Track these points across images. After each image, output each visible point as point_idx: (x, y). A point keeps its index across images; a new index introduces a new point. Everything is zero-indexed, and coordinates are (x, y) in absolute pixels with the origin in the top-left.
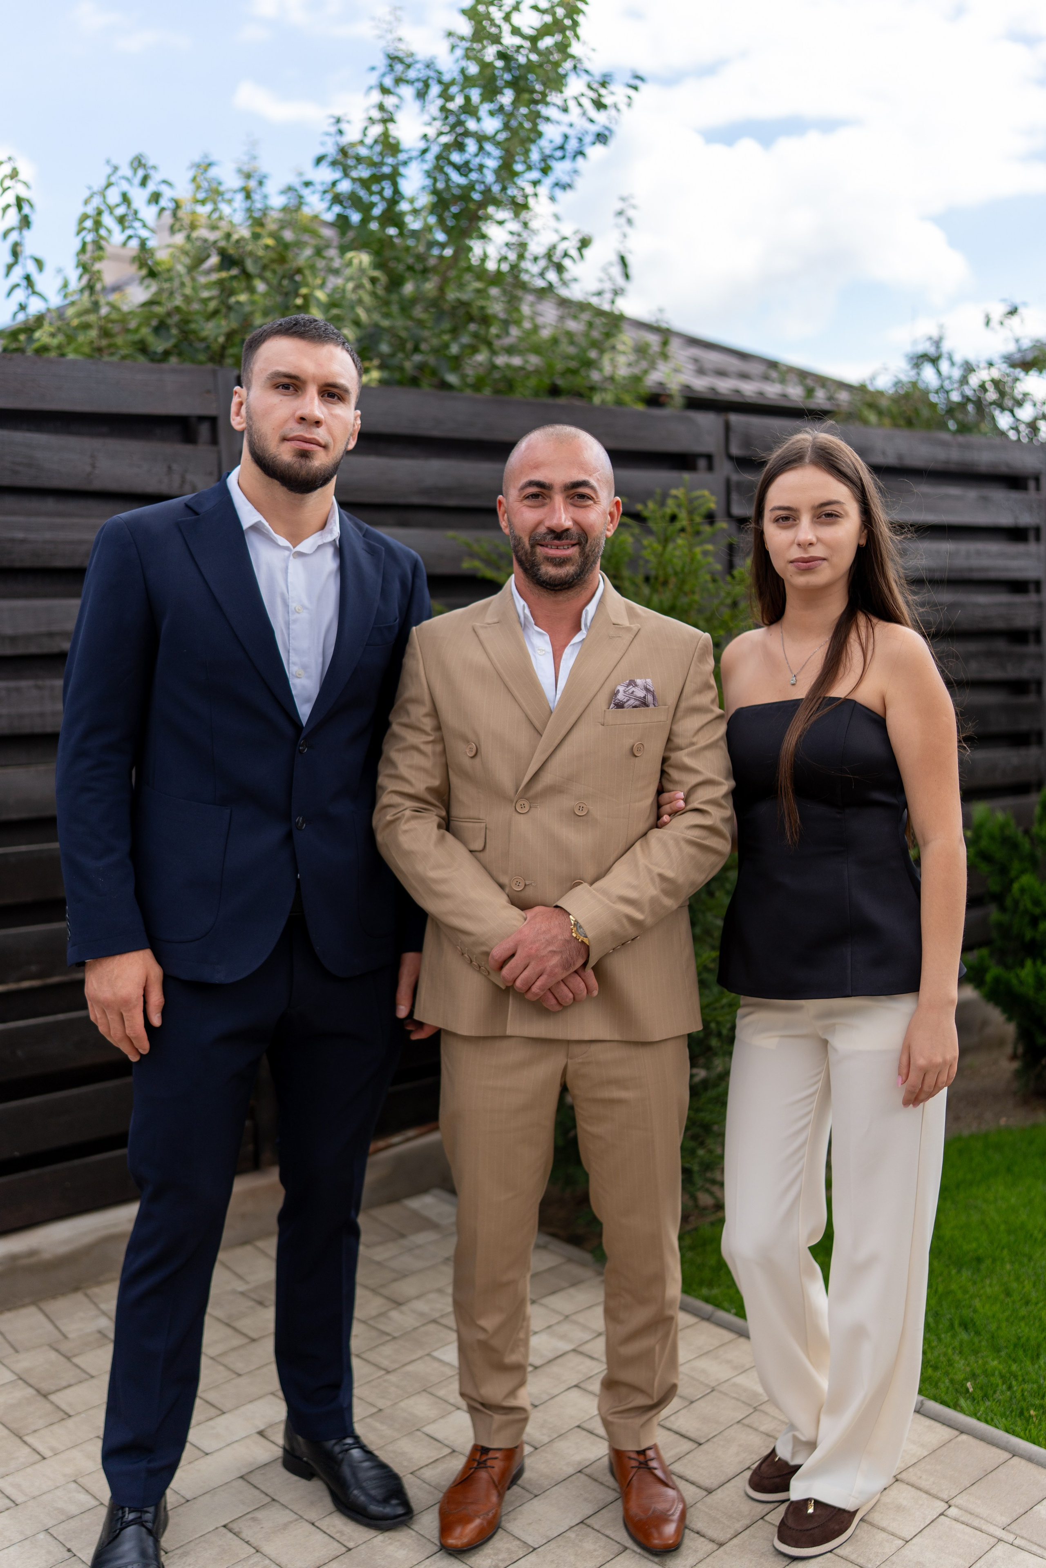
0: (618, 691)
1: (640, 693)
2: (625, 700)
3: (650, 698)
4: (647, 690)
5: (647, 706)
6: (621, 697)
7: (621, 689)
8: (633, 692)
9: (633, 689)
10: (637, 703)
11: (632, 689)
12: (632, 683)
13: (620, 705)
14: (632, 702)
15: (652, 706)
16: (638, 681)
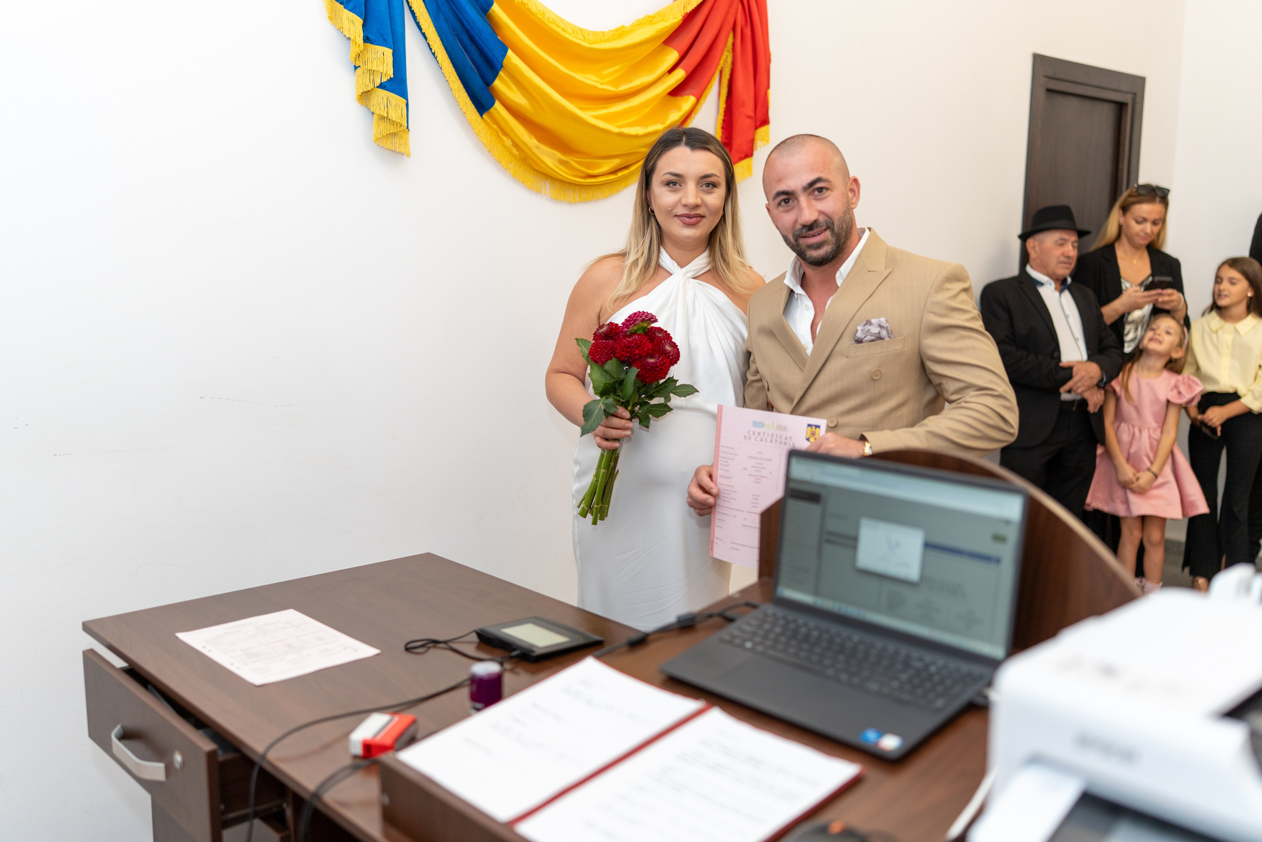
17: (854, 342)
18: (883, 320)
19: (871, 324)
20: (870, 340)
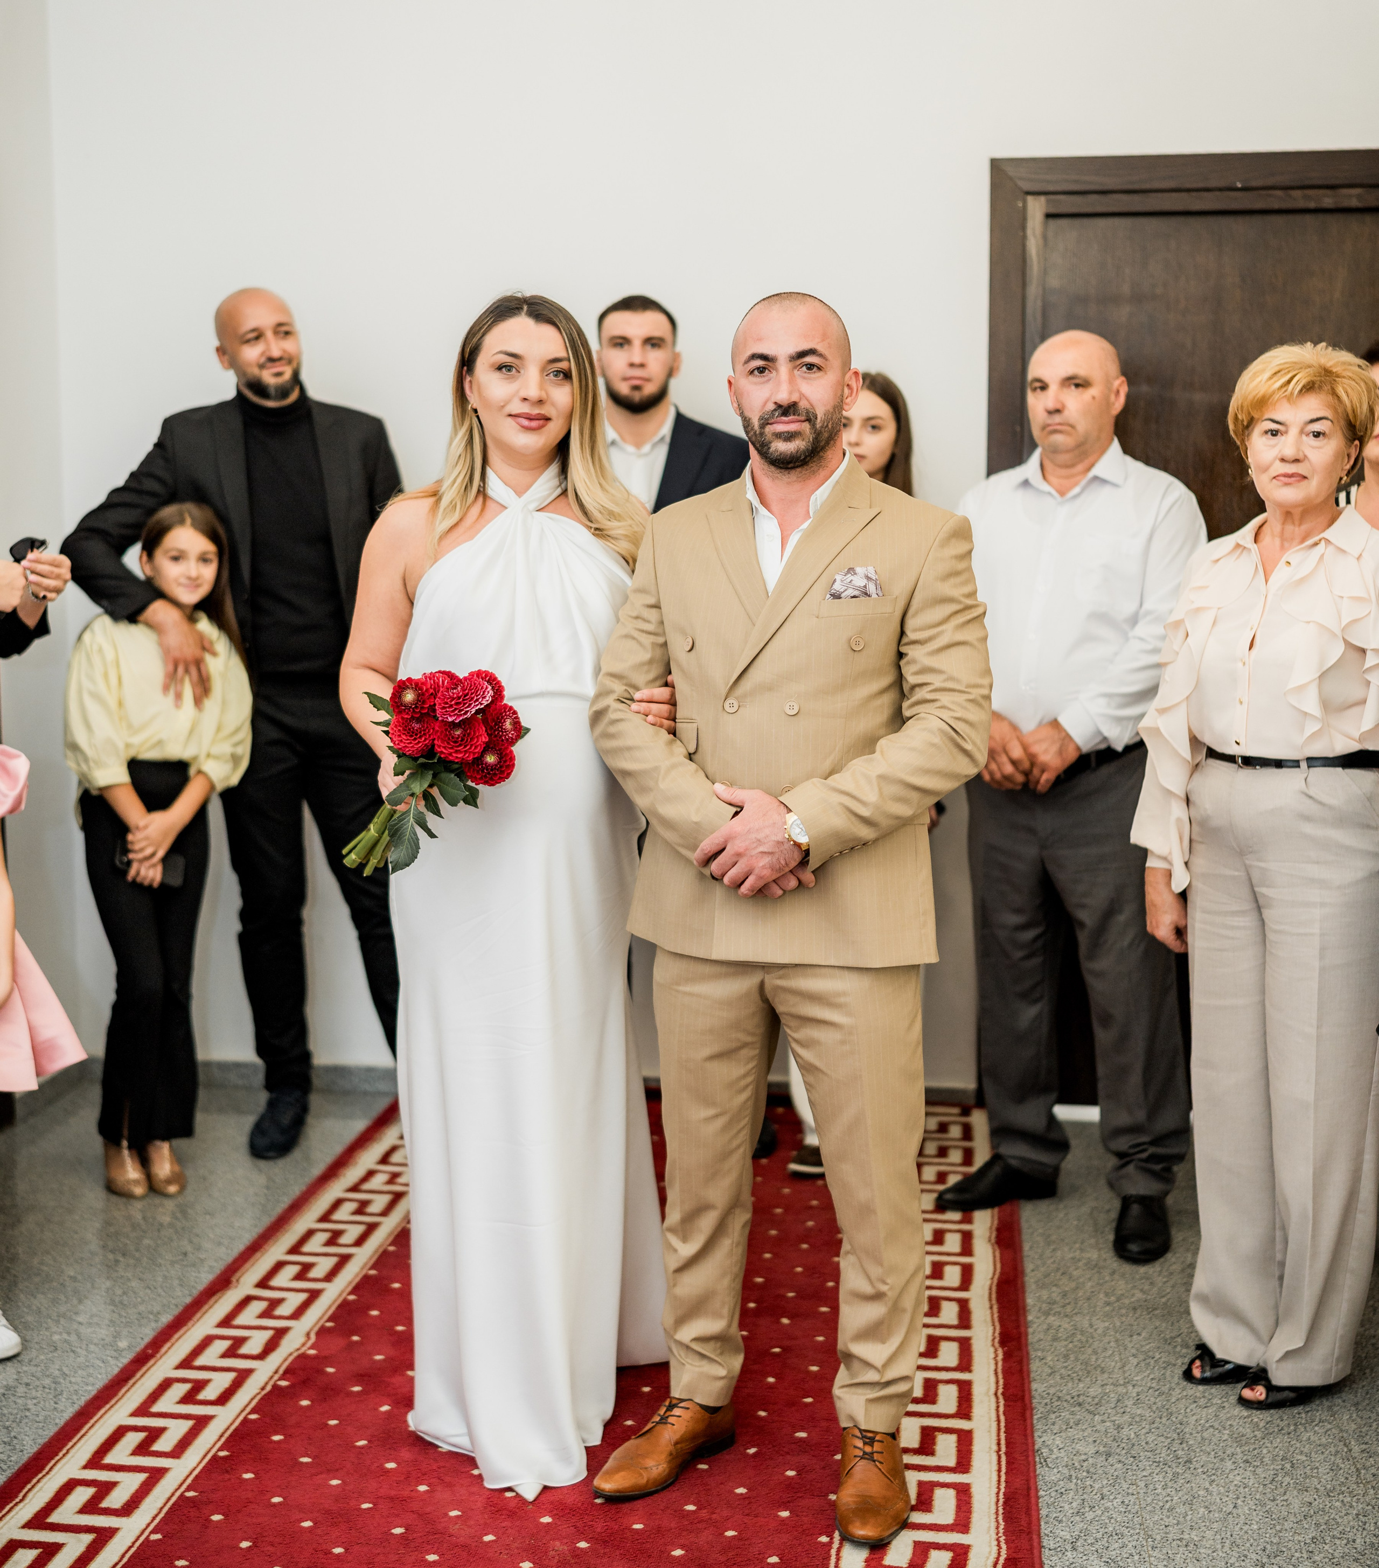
0: (835, 581)
1: (860, 582)
2: (842, 590)
3: (872, 588)
4: (868, 578)
5: (869, 596)
6: (838, 587)
7: (838, 578)
8: (851, 581)
9: (852, 578)
10: (856, 593)
11: (850, 577)
12: (851, 571)
13: (837, 596)
14: (851, 592)
15: (874, 596)
16: (858, 570)
17: (828, 596)
18: (871, 572)
19: (855, 574)
20: (852, 595)
